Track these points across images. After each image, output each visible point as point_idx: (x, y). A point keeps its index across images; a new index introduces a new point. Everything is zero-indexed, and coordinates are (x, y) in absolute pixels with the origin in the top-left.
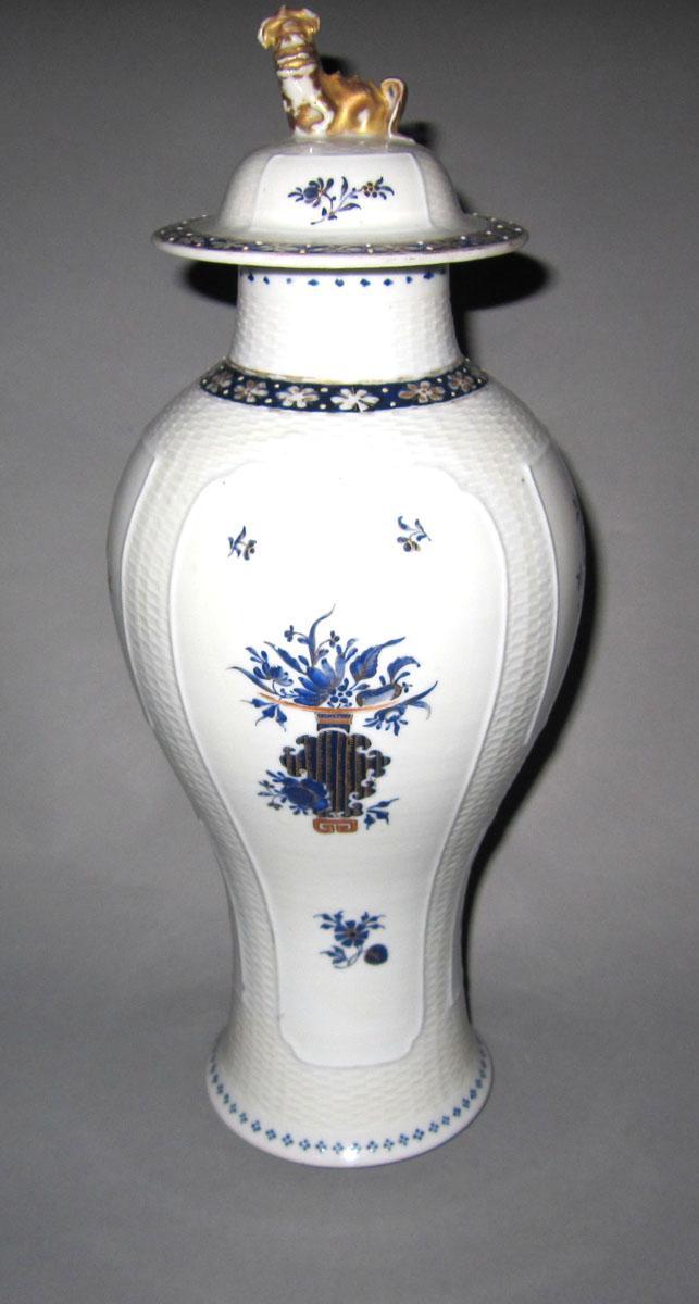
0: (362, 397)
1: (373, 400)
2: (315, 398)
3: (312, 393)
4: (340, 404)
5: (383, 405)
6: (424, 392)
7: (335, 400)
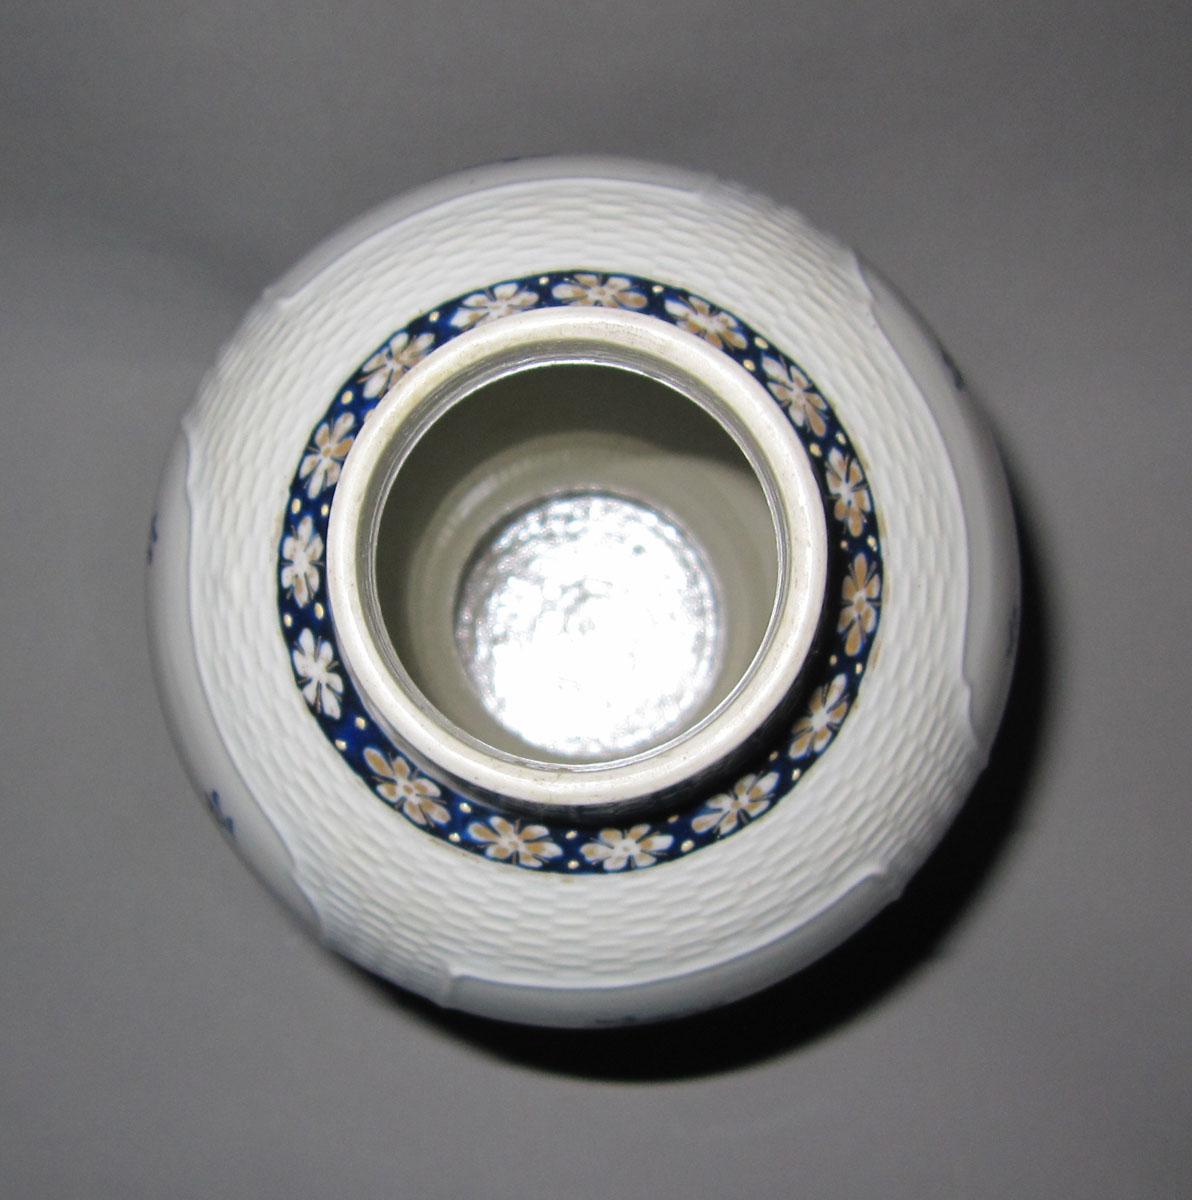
0: (328, 686)
1: (332, 707)
2: (302, 599)
3: (309, 588)
4: (302, 652)
5: (331, 728)
6: (408, 790)
7: (306, 638)
